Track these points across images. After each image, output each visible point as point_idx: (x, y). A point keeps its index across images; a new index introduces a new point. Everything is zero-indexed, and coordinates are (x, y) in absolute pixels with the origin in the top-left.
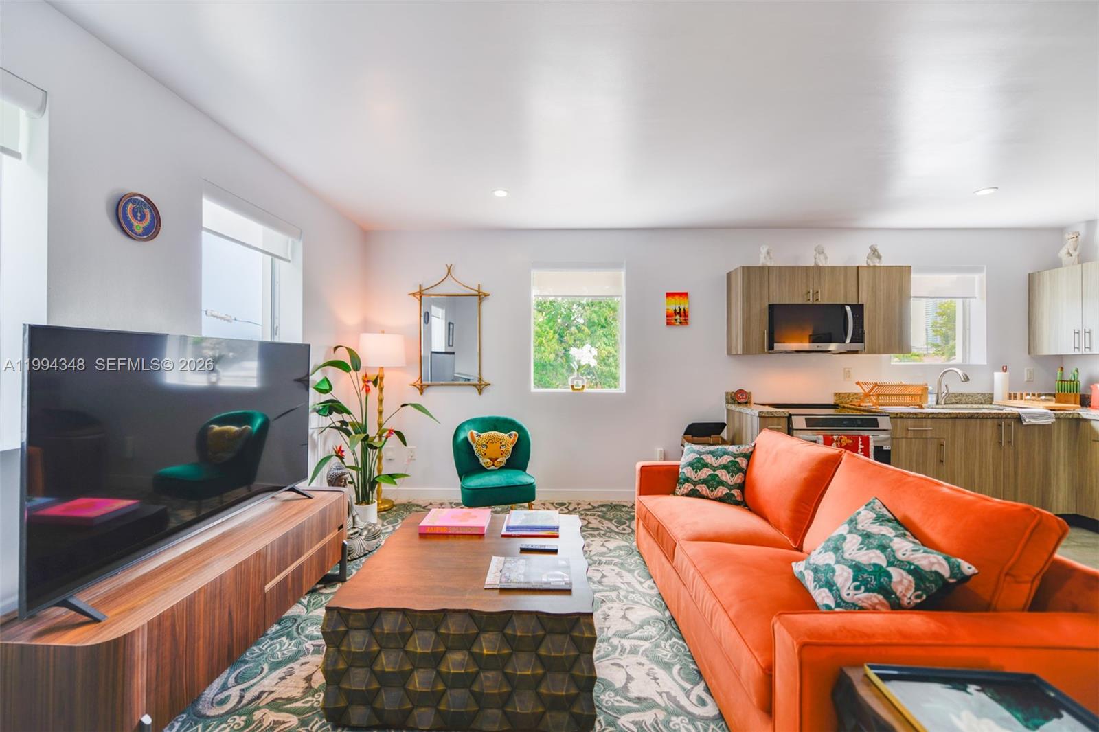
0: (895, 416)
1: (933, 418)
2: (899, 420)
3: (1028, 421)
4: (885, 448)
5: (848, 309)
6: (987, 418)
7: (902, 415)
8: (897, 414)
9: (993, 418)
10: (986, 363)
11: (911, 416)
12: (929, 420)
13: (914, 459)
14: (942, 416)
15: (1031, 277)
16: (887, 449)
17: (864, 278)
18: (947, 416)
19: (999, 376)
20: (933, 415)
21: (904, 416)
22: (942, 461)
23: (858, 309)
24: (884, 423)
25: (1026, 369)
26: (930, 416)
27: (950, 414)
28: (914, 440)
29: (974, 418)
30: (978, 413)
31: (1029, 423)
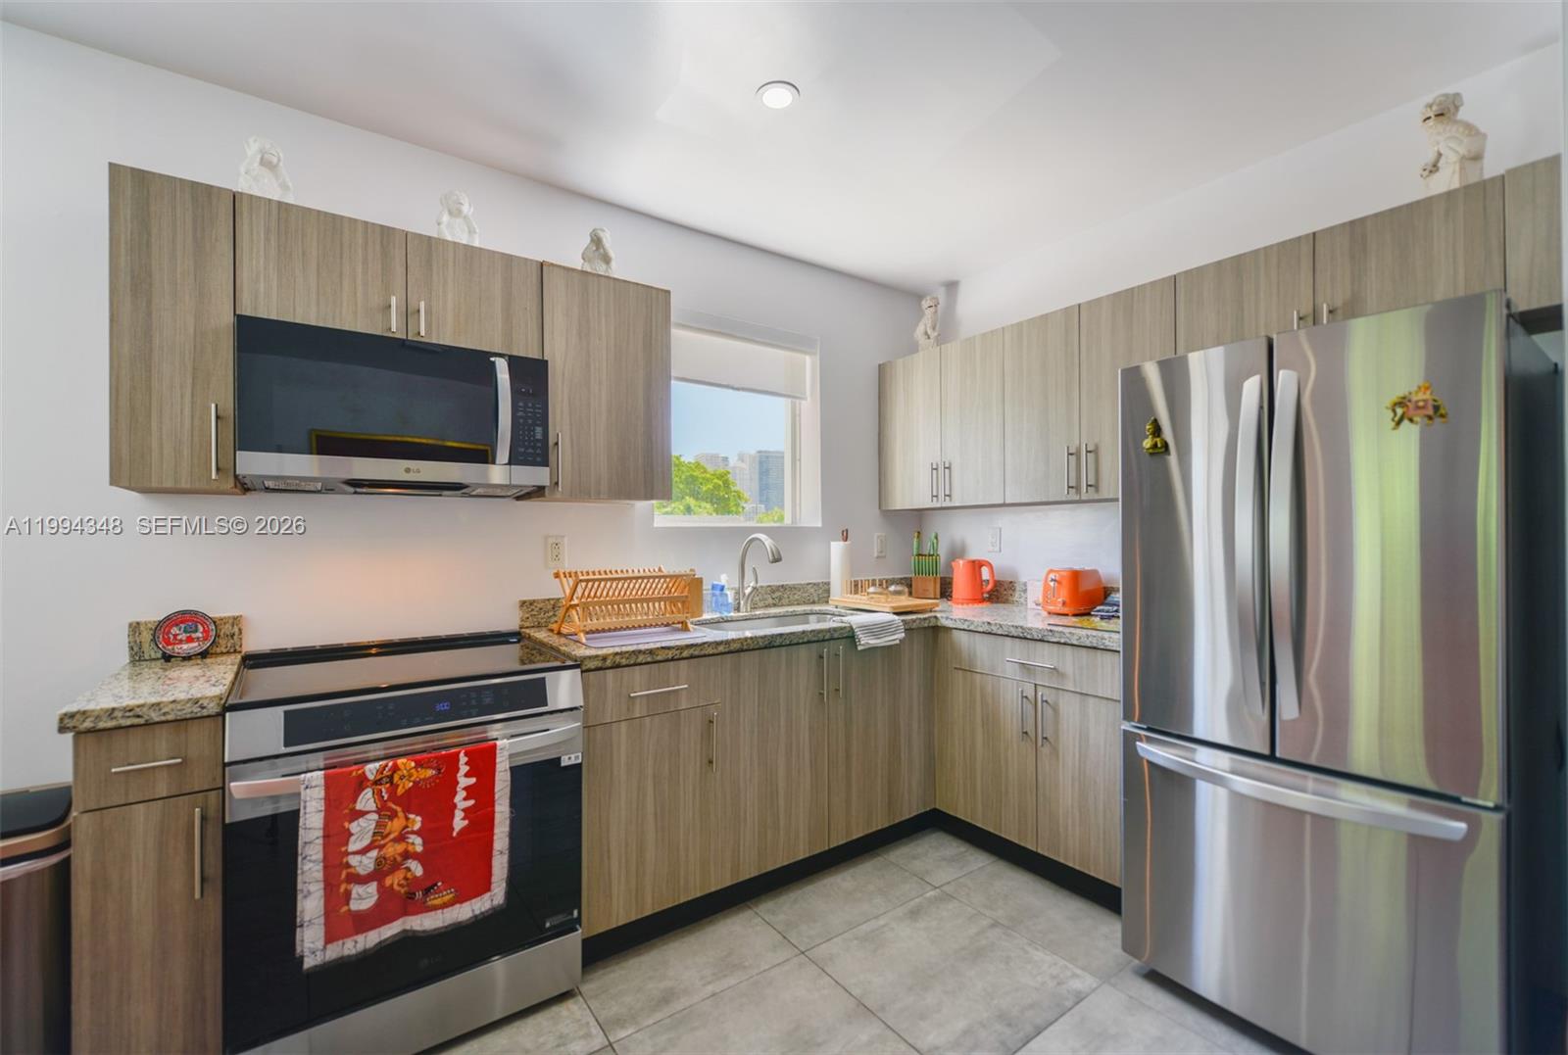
0: (599, 664)
1: (692, 657)
2: (610, 673)
3: (865, 641)
4: (565, 762)
5: (502, 367)
6: (798, 644)
7: (618, 659)
8: (604, 658)
9: (809, 642)
10: (820, 525)
11: (641, 658)
12: (683, 663)
13: (650, 771)
14: (710, 651)
15: (881, 368)
16: (573, 762)
17: (558, 296)
18: (721, 649)
19: (837, 548)
20: (691, 651)
21: (624, 662)
22: (711, 762)
23: (531, 374)
24: (564, 688)
25: (876, 535)
26: (685, 654)
27: (727, 642)
28: (648, 719)
29: (774, 647)
30: (781, 635)
31: (867, 647)
